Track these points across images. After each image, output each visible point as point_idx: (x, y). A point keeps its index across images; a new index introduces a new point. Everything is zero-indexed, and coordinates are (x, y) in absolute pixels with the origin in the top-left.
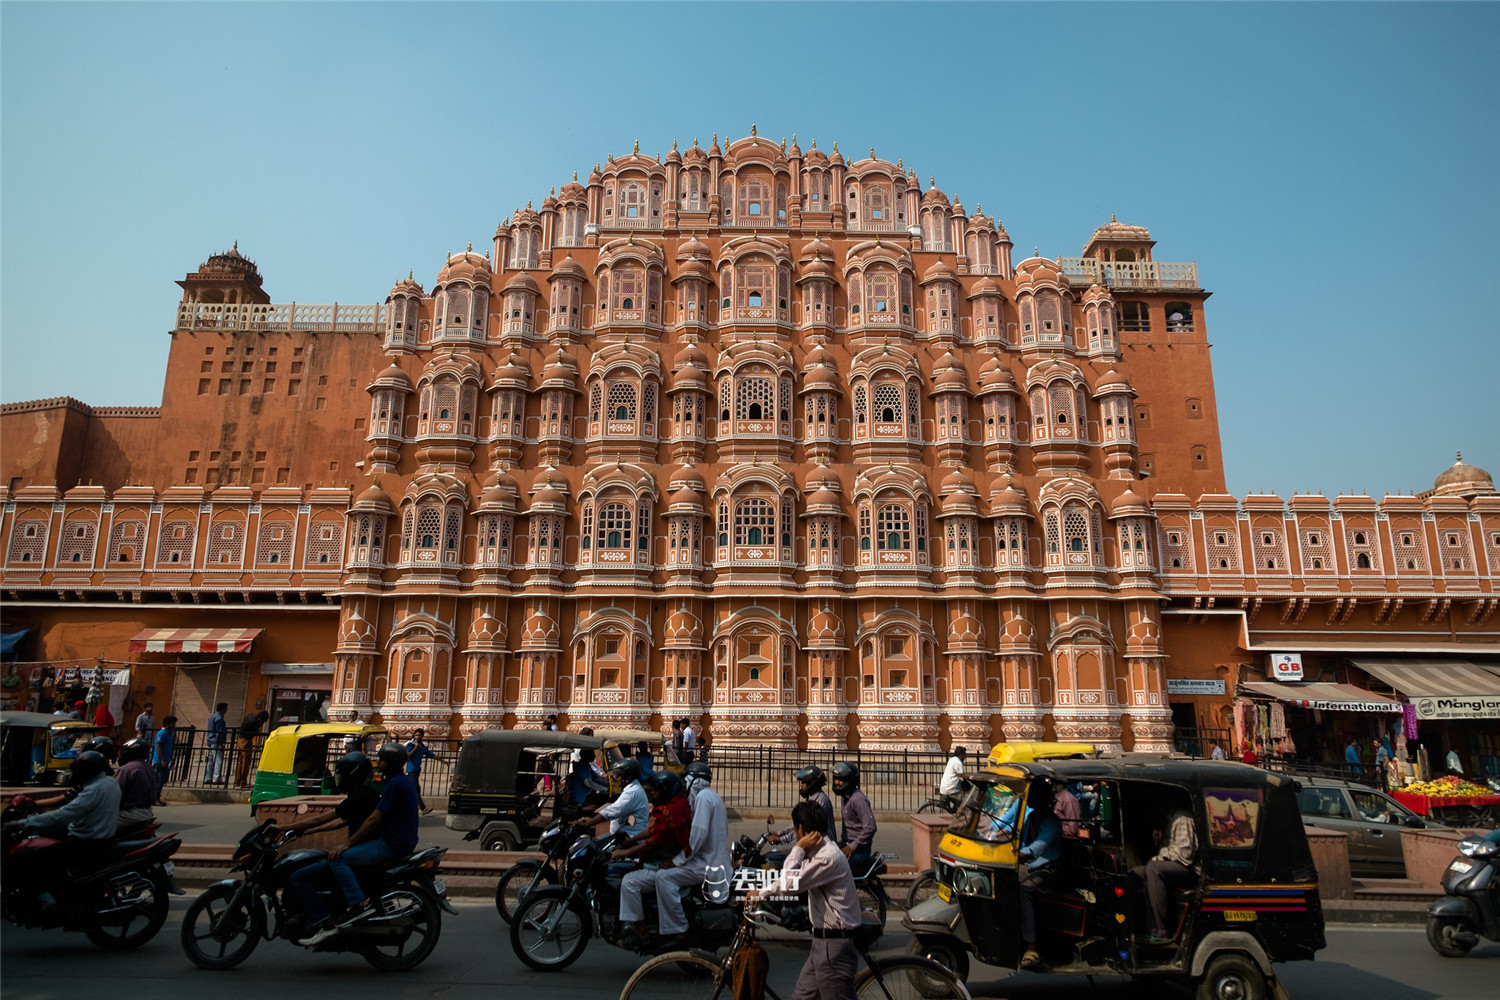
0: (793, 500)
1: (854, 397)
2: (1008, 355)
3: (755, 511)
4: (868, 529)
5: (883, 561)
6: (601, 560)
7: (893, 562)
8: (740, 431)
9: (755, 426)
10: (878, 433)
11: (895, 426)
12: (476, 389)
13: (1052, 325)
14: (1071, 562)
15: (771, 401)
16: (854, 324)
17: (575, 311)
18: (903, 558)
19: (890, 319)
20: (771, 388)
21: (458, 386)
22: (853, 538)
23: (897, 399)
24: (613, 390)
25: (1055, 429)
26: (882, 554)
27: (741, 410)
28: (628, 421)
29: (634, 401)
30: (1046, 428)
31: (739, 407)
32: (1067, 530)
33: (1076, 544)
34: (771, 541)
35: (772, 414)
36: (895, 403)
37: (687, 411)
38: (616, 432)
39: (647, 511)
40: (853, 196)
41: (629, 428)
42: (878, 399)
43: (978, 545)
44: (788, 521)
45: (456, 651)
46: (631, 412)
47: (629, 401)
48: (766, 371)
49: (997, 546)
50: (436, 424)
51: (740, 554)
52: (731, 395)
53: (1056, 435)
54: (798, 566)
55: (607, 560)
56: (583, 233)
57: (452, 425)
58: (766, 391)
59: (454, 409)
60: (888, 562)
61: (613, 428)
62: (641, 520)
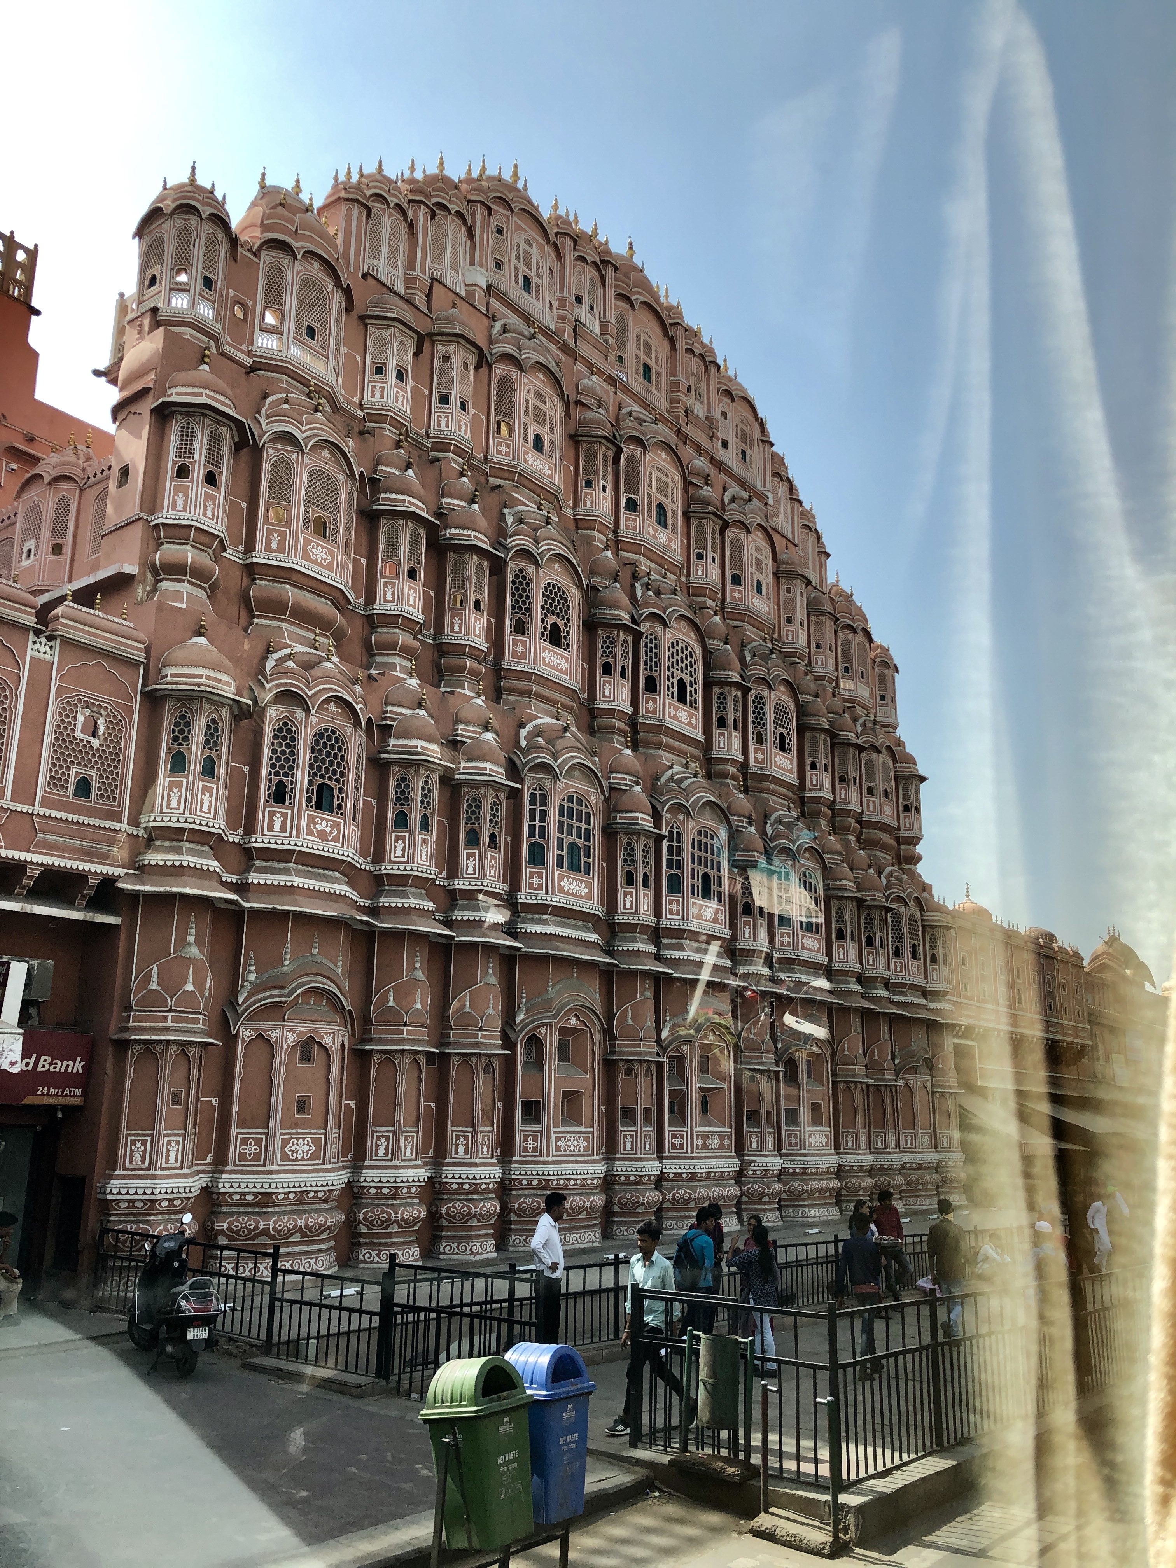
1: (750, 705)
3: (707, 849)
5: (804, 946)
6: (561, 890)
7: (811, 950)
8: (671, 716)
9: (683, 713)
10: (775, 764)
11: (787, 759)
13: (864, 676)
14: (911, 972)
15: (696, 682)
18: (816, 945)
19: (766, 608)
20: (695, 662)
21: (342, 479)
23: (788, 723)
24: (546, 589)
25: (883, 805)
26: (801, 937)
27: (670, 685)
28: (561, 651)
29: (568, 619)
30: (877, 802)
31: (668, 678)
32: (909, 933)
34: (720, 897)
35: (696, 701)
36: (787, 728)
38: (548, 665)
41: (565, 666)
46: (565, 638)
47: (563, 619)
48: (692, 635)
50: (307, 542)
51: (695, 912)
55: (568, 892)
56: (466, 277)
57: (332, 554)
58: (691, 664)
60: (807, 948)
61: (547, 656)
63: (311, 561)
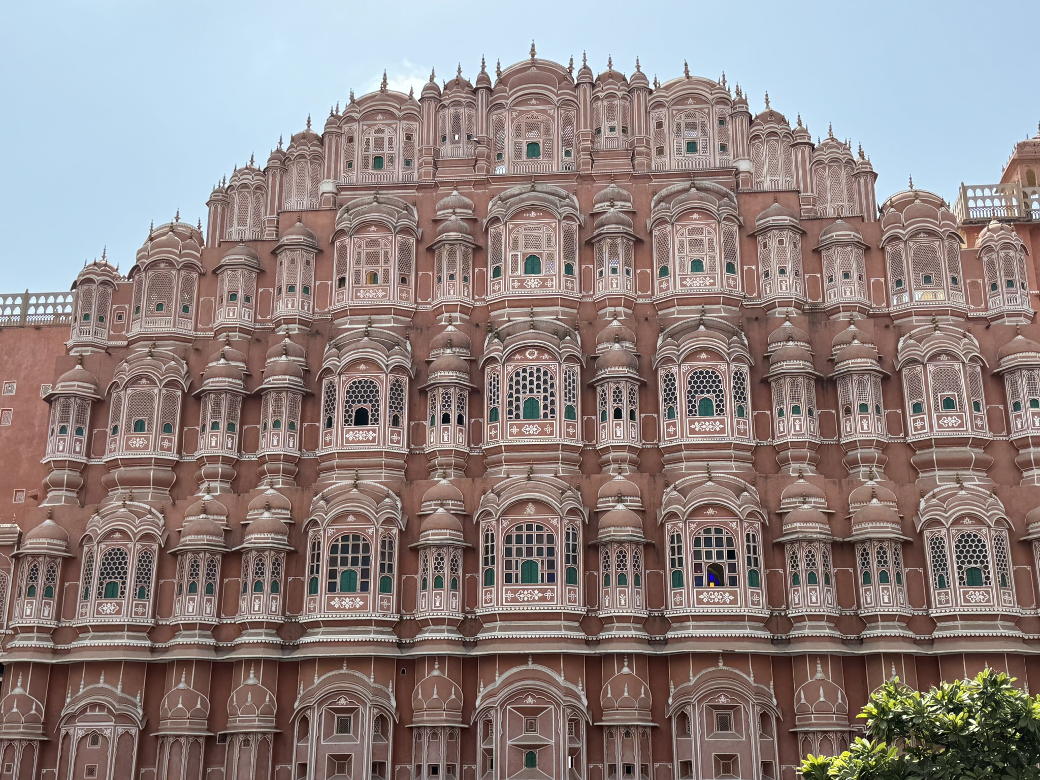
0: (579, 522)
1: (661, 385)
2: (872, 321)
3: (529, 539)
4: (680, 559)
5: (700, 602)
6: (331, 608)
7: (714, 603)
8: (511, 434)
9: (532, 428)
10: (692, 431)
11: (715, 421)
12: (179, 393)
13: (933, 279)
14: (966, 601)
15: (552, 395)
16: (661, 290)
17: (306, 290)
18: (728, 598)
19: (708, 281)
20: (551, 378)
21: (156, 391)
22: (662, 572)
23: (717, 386)
24: (351, 387)
25: (939, 418)
26: (699, 593)
27: (513, 408)
28: (369, 426)
29: (377, 401)
30: (926, 417)
31: (510, 404)
32: (958, 557)
33: (974, 578)
34: (551, 578)
35: (553, 411)
36: (714, 392)
37: (445, 411)
38: (353, 441)
39: (391, 543)
40: (660, 125)
41: (371, 435)
42: (692, 387)
43: (833, 580)
44: (574, 551)
45: (143, 733)
46: (373, 415)
47: (371, 401)
48: (546, 356)
49: (860, 580)
50: (128, 439)
51: (510, 595)
52: (501, 389)
53: (940, 426)
54: (588, 611)
55: (339, 609)
56: (317, 192)
57: (147, 439)
58: (545, 382)
59: (151, 419)
60: (708, 603)
61: (350, 436)
62: (383, 554)
63: (132, 449)
